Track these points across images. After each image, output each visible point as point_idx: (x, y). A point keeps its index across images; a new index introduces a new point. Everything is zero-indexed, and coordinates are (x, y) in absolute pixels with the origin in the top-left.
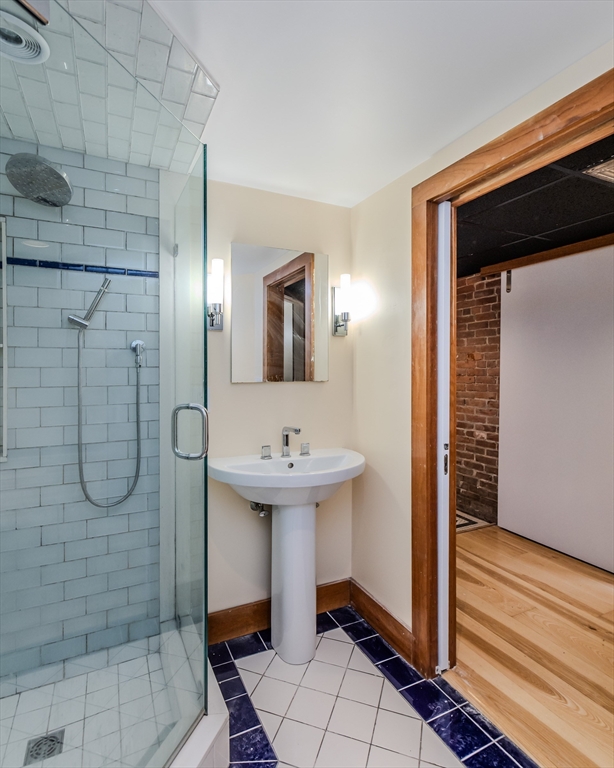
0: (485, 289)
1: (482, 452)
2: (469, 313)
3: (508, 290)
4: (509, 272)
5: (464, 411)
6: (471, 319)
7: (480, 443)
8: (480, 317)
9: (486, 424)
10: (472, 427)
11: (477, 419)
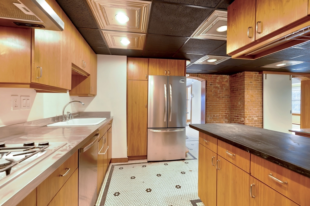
0: (257, 77)
1: (256, 123)
2: (252, 83)
3: (266, 79)
4: (266, 74)
5: (251, 112)
6: (252, 85)
7: (255, 121)
8: (255, 85)
9: (257, 115)
10: (253, 117)
11: (254, 114)
